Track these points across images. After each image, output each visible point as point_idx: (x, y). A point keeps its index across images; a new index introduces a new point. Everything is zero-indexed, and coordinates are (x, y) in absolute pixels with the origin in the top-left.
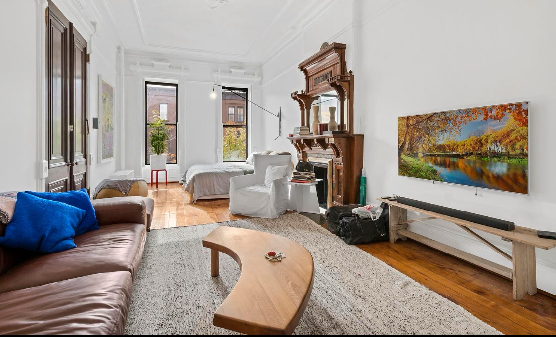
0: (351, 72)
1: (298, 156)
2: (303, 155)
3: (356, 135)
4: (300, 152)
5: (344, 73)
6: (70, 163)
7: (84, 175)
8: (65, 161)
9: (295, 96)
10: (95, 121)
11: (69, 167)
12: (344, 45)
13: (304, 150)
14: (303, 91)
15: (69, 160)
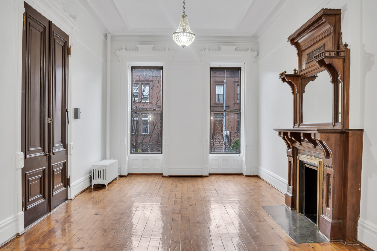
0: (346, 45)
1: (287, 152)
2: (293, 151)
3: (351, 130)
4: (289, 148)
5: (338, 48)
6: (48, 154)
7: (65, 165)
8: (43, 151)
9: (285, 77)
10: (77, 111)
11: (47, 157)
12: (338, 10)
13: (294, 146)
14: (295, 70)
15: (47, 150)
